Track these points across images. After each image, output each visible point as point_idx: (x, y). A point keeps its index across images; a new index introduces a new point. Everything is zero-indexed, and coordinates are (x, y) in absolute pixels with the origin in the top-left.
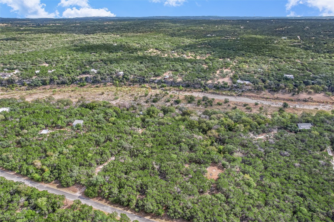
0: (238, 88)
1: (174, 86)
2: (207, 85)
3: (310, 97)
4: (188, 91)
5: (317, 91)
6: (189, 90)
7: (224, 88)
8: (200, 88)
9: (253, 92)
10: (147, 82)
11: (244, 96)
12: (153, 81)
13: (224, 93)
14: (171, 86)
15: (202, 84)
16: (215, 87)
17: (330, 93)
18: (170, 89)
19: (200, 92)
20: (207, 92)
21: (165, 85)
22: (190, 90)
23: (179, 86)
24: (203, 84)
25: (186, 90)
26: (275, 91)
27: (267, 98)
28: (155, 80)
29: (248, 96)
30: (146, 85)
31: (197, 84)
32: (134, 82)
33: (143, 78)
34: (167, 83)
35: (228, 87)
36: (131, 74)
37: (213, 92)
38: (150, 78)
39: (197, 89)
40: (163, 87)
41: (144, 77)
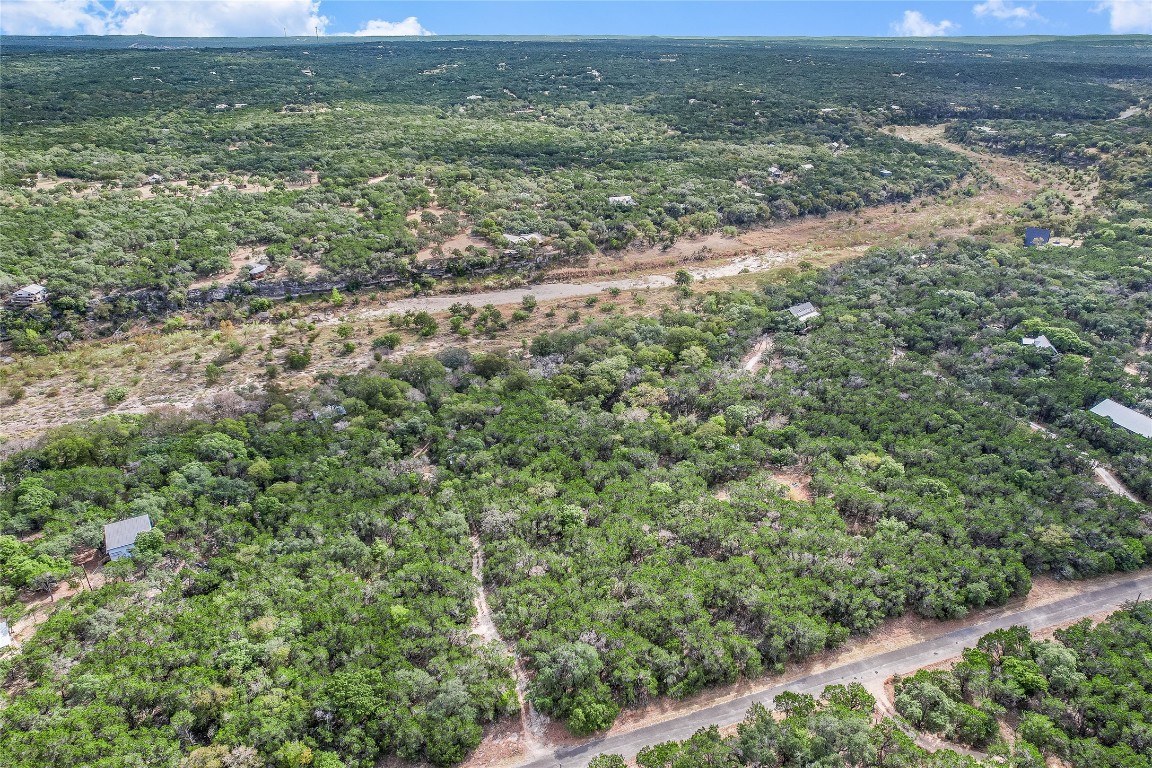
0: (522, 258)
1: (300, 297)
2: (421, 269)
3: (705, 248)
4: (367, 304)
5: (704, 229)
6: (366, 298)
7: (482, 265)
8: (398, 284)
9: (566, 263)
10: (180, 306)
11: (551, 279)
12: (205, 297)
13: (490, 282)
14: (289, 299)
15: (404, 271)
16: (449, 270)
17: (734, 228)
18: (295, 310)
19: (407, 297)
20: (432, 292)
21: (265, 300)
22: (373, 299)
23: (324, 294)
24: (409, 267)
25: (356, 303)
26: (617, 248)
27: (613, 273)
28: (214, 288)
29: (559, 278)
30: (181, 318)
31: (388, 271)
32: (115, 318)
33: (153, 293)
34: (271, 291)
35: (494, 262)
36: (87, 286)
37: (451, 287)
38: (186, 286)
39: (392, 289)
40: (262, 308)
41: (158, 287)
